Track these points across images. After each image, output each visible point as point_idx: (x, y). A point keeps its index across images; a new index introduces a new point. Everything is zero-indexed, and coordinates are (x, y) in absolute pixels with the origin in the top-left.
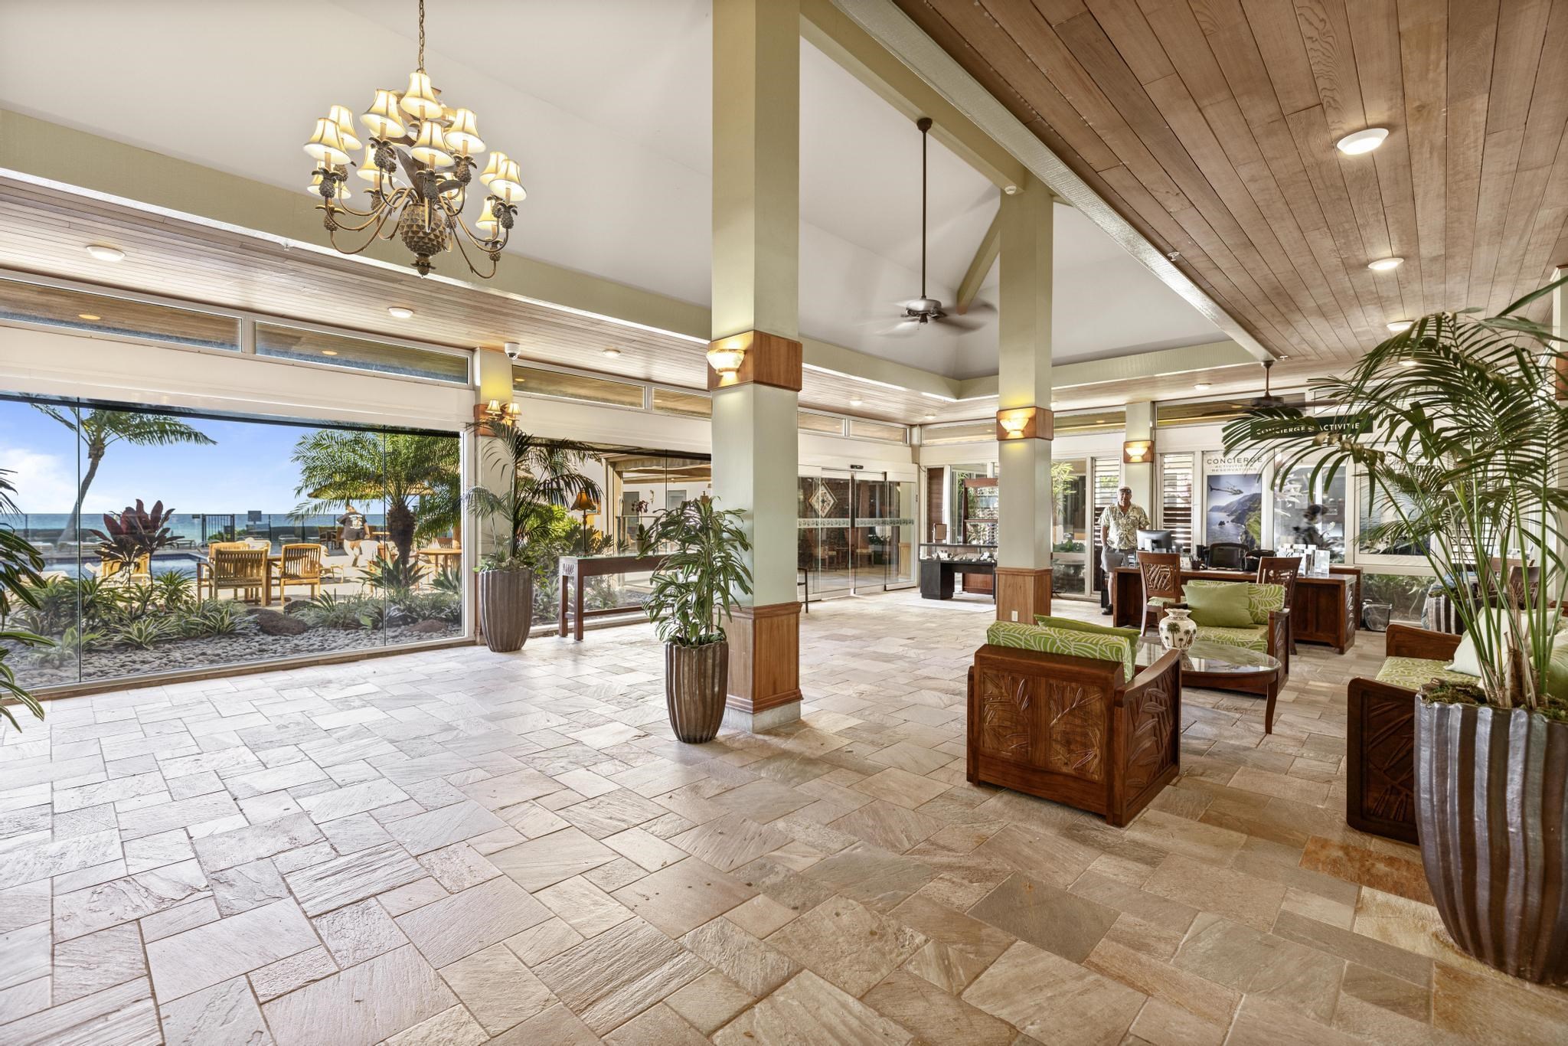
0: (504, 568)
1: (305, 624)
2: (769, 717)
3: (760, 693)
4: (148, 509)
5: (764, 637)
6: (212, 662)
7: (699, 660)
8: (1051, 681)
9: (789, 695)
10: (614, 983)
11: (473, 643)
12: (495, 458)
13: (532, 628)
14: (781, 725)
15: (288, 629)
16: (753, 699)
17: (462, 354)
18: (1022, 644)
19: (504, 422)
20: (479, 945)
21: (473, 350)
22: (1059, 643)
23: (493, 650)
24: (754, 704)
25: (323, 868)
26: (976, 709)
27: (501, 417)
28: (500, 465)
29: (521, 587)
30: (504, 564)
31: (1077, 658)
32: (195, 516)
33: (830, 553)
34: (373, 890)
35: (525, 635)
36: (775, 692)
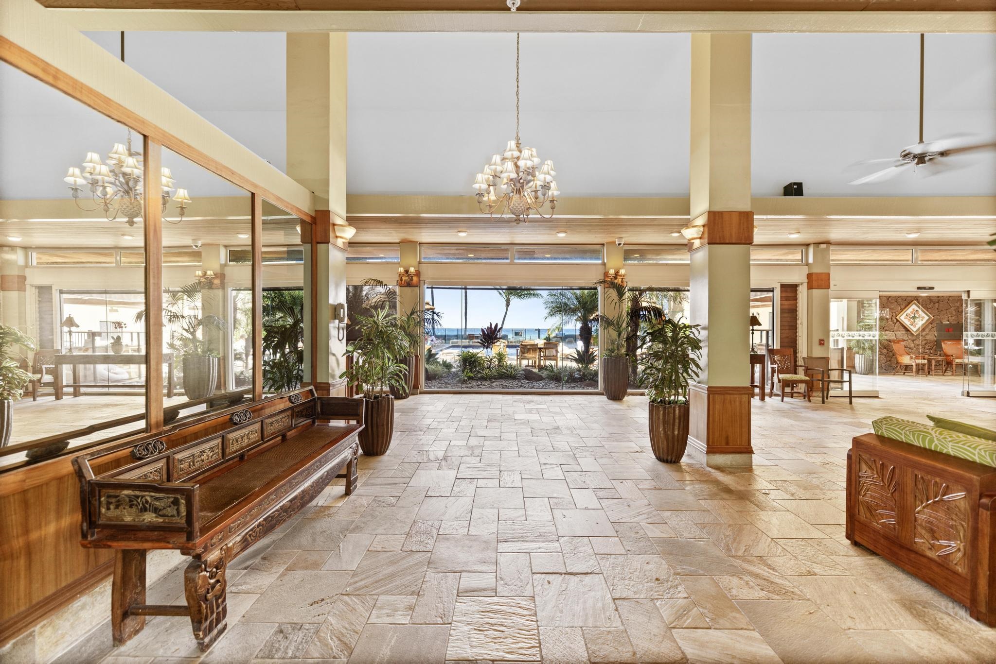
0: (614, 356)
1: (542, 377)
2: (721, 459)
3: (713, 442)
4: (493, 327)
5: (717, 406)
6: (503, 388)
7: (664, 413)
8: (916, 472)
9: (740, 448)
10: (520, 539)
11: (602, 394)
12: (611, 299)
13: (628, 390)
14: (732, 467)
15: (534, 378)
16: (708, 444)
17: (598, 247)
18: (903, 437)
19: (616, 281)
20: (491, 506)
21: (603, 245)
22: (936, 442)
23: (608, 399)
24: (707, 448)
25: (472, 465)
26: (853, 483)
27: (615, 278)
28: (614, 302)
29: (621, 367)
30: (613, 354)
31: (956, 458)
32: (536, 330)
33: (919, 361)
34: (479, 477)
35: (625, 394)
36: (727, 444)
